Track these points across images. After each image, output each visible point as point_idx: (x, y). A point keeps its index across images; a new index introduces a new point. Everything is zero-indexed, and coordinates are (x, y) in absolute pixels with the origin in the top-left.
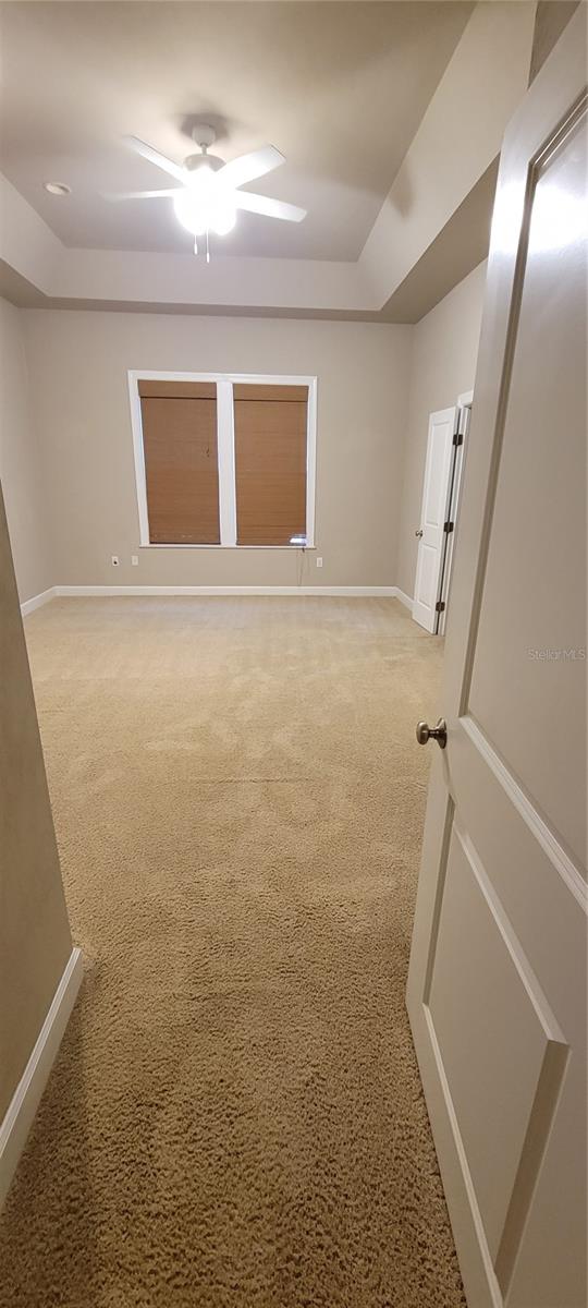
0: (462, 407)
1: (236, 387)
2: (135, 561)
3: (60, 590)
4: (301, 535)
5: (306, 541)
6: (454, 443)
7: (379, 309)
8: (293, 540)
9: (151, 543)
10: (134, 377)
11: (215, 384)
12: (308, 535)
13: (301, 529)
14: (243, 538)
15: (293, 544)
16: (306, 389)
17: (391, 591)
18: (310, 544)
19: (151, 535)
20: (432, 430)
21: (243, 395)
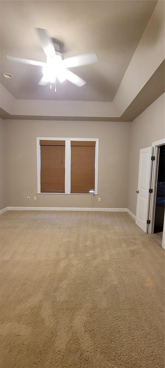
0: (154, 147)
1: (72, 142)
2: (35, 198)
3: (9, 208)
4: (93, 190)
5: (94, 192)
6: (152, 159)
7: (120, 117)
8: (90, 192)
9: (41, 192)
10: (38, 139)
11: (65, 141)
12: (95, 190)
13: (93, 188)
14: (73, 190)
15: (90, 193)
16: (95, 142)
17: (126, 210)
18: (96, 193)
19: (41, 190)
20: (141, 155)
21: (74, 145)
